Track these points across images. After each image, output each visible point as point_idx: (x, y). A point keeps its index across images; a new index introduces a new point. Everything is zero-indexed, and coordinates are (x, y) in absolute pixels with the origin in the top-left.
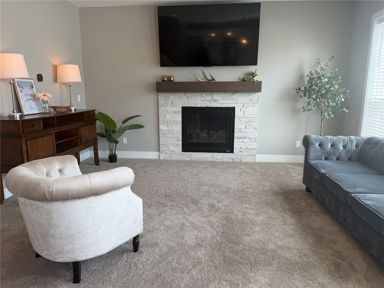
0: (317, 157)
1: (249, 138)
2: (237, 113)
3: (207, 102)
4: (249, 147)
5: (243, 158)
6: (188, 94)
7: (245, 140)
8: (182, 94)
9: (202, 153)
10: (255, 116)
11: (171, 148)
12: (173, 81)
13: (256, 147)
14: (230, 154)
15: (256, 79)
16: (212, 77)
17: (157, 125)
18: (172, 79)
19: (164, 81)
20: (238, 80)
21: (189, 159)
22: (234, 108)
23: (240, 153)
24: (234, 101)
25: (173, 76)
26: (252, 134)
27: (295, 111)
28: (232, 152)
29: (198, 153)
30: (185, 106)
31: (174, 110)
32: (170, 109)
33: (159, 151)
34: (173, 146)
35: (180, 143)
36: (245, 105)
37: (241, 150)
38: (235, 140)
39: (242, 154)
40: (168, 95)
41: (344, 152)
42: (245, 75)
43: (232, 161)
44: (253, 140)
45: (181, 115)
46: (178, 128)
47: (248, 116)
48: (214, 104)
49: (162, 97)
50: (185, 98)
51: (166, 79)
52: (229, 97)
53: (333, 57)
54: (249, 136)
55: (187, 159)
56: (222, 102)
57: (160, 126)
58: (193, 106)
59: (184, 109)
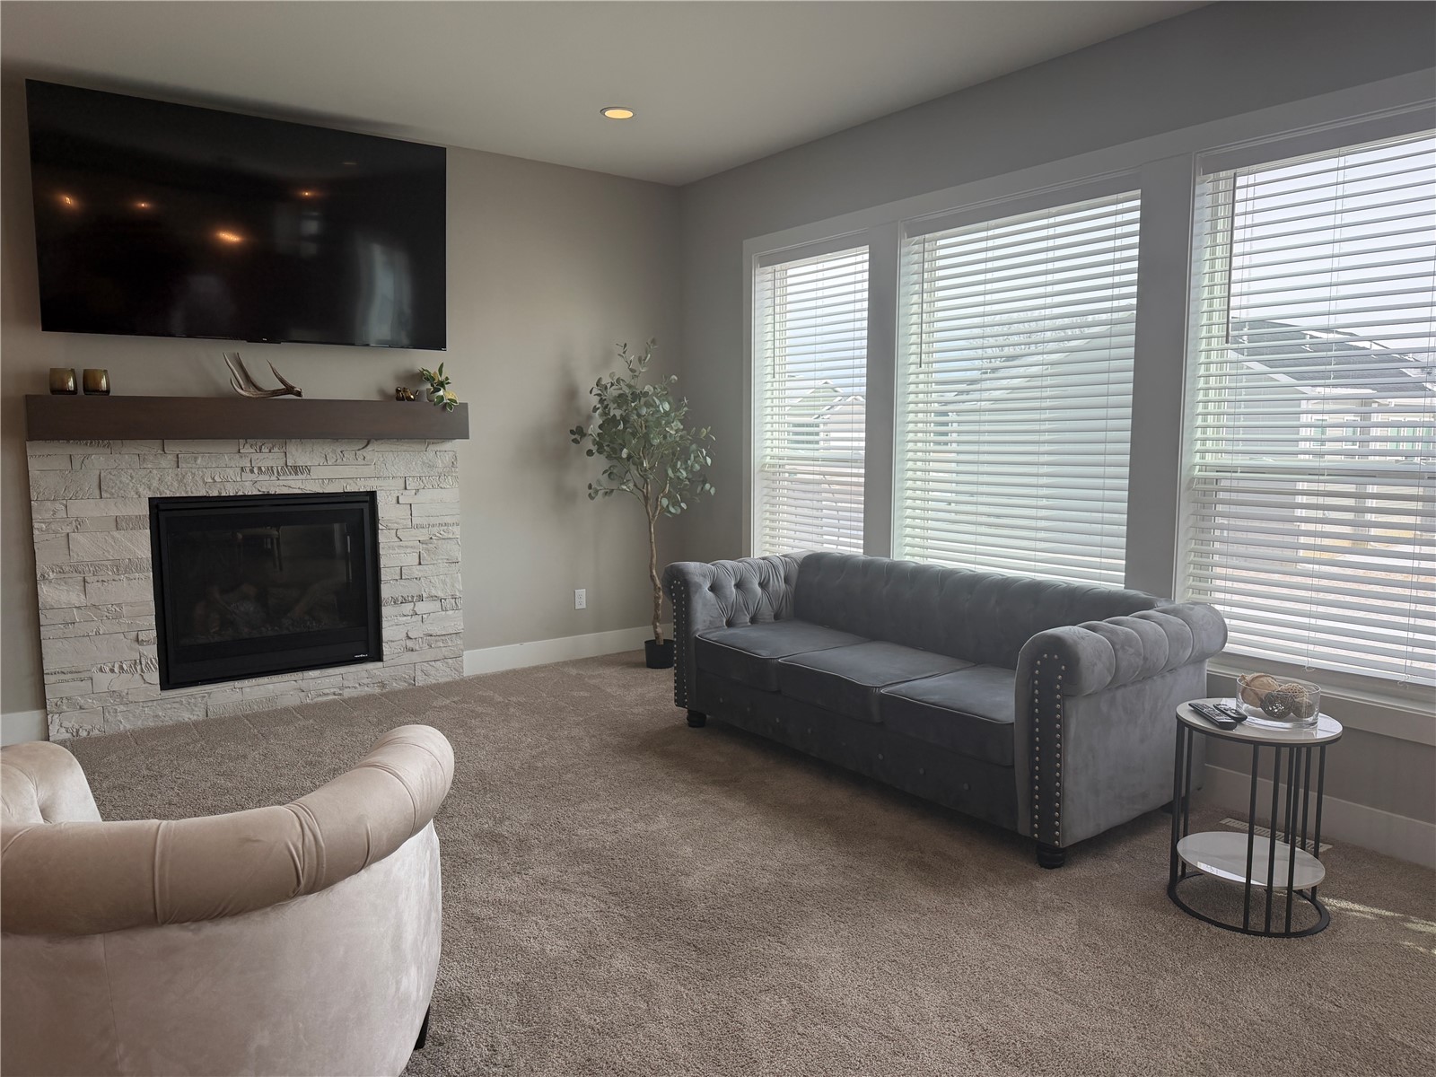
0: (711, 622)
1: (433, 598)
2: (386, 510)
3: (262, 477)
4: (436, 630)
5: (419, 673)
6: (173, 448)
7: (421, 607)
8: (149, 448)
9: (253, 681)
10: (448, 520)
11: (104, 681)
12: (108, 392)
13: (460, 627)
14: (370, 666)
15: (447, 394)
16: (282, 381)
17: (27, 587)
18: (104, 382)
19: (59, 391)
20: (375, 397)
21: (198, 715)
22: (372, 495)
23: (408, 657)
24: (367, 471)
25: (105, 371)
26: (444, 582)
27: (563, 498)
28: (377, 656)
29: (237, 684)
30: (168, 494)
31: (114, 512)
32: (87, 508)
33: (41, 703)
34: (116, 670)
35: (151, 652)
36: (411, 484)
37: (410, 644)
38: (386, 611)
39: (414, 657)
40: (78, 450)
41: (765, 600)
42: (398, 378)
43: (377, 690)
44: (449, 603)
45: (149, 532)
46: (139, 592)
47: (424, 521)
48: (292, 484)
49: (47, 463)
50: (167, 462)
51: (71, 384)
52: (349, 455)
54: (434, 592)
55: (186, 716)
56: (326, 472)
57: (44, 590)
58: (202, 493)
59: (159, 508)
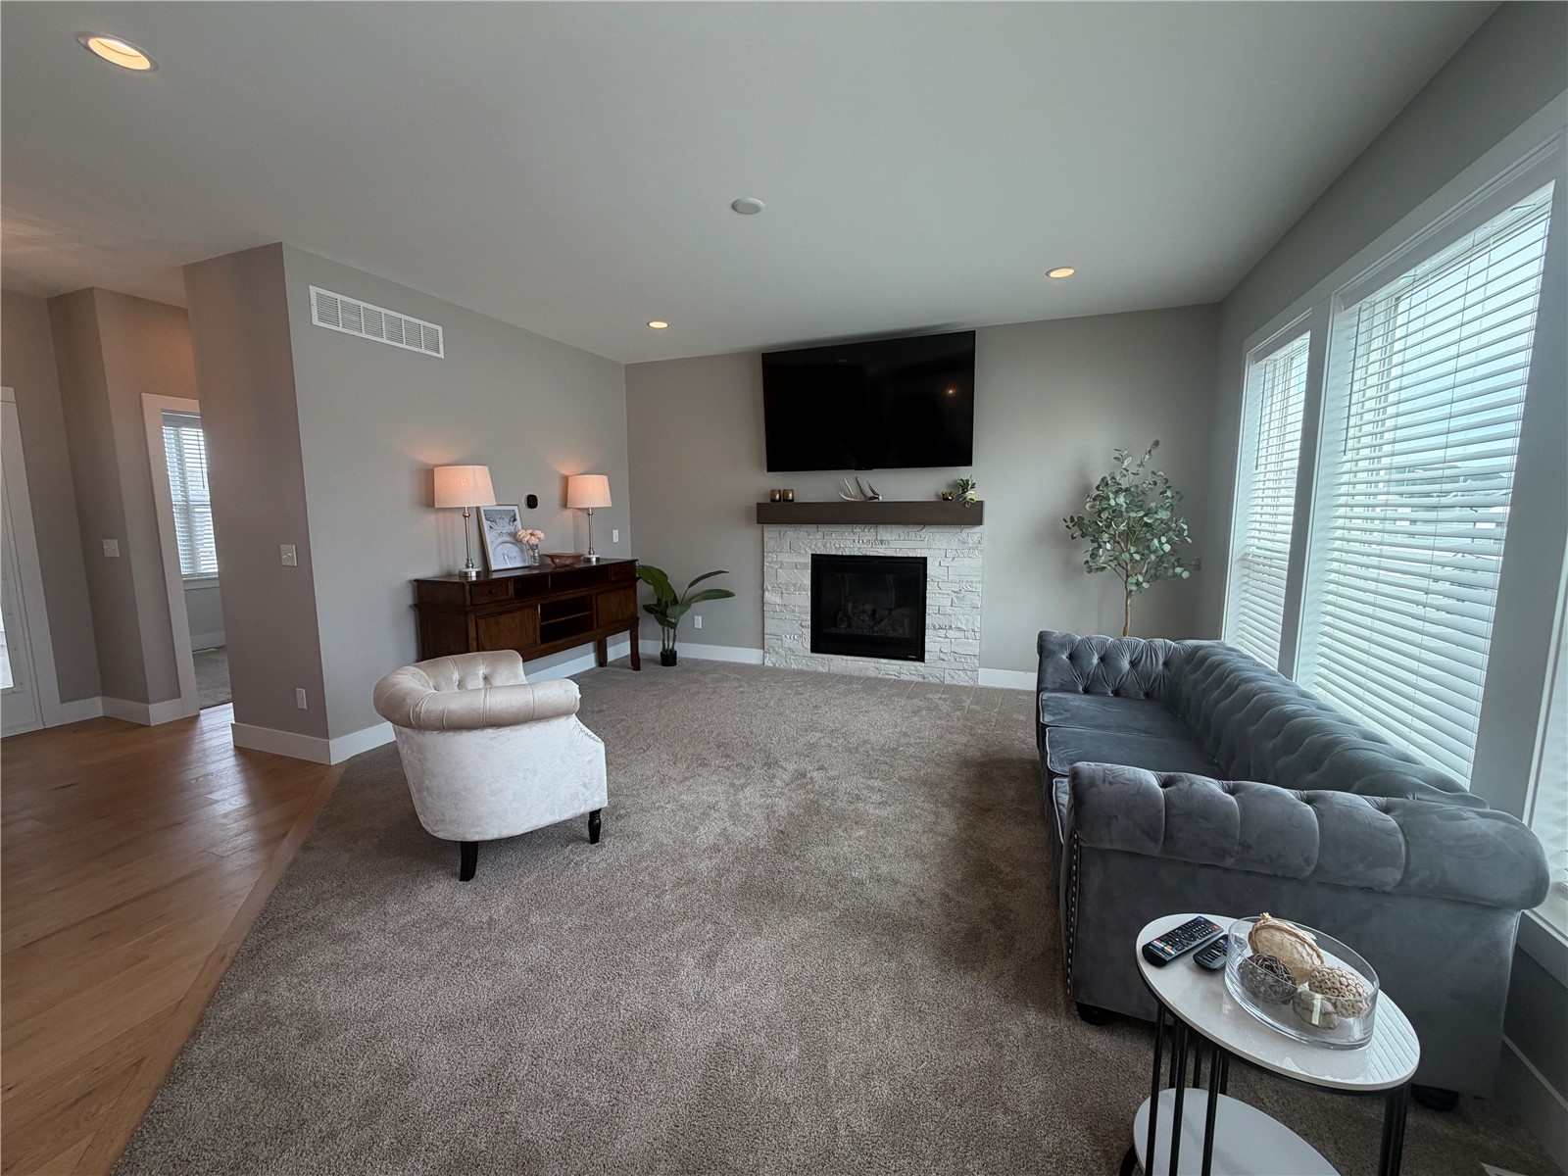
0: (1061, 685)
1: (960, 629)
2: (932, 570)
3: (864, 546)
4: (959, 650)
5: (947, 675)
6: (823, 528)
7: (951, 634)
8: (811, 528)
9: (853, 658)
10: (973, 579)
11: (788, 642)
12: (792, 500)
13: (977, 652)
14: (917, 664)
15: (971, 494)
16: (873, 491)
17: (760, 592)
18: (790, 495)
19: (773, 500)
20: (933, 499)
21: (824, 670)
22: (925, 559)
23: (940, 664)
24: (922, 544)
25: (792, 490)
26: (968, 620)
27: (1070, 570)
28: (921, 659)
29: (844, 657)
30: (819, 553)
31: (795, 560)
32: (786, 558)
33: (764, 649)
34: (792, 638)
35: (808, 632)
36: (950, 554)
37: (942, 656)
38: (929, 632)
39: (945, 665)
40: (782, 528)
41: (1132, 677)
42: (949, 486)
43: (921, 680)
44: (970, 634)
45: (810, 571)
46: (804, 600)
47: (957, 579)
48: (879, 550)
49: (771, 533)
50: (819, 536)
51: (778, 496)
52: (912, 534)
53: (1157, 443)
54: (959, 625)
55: (821, 669)
56: (899, 544)
57: (766, 593)
58: (834, 553)
59: (817, 560)
